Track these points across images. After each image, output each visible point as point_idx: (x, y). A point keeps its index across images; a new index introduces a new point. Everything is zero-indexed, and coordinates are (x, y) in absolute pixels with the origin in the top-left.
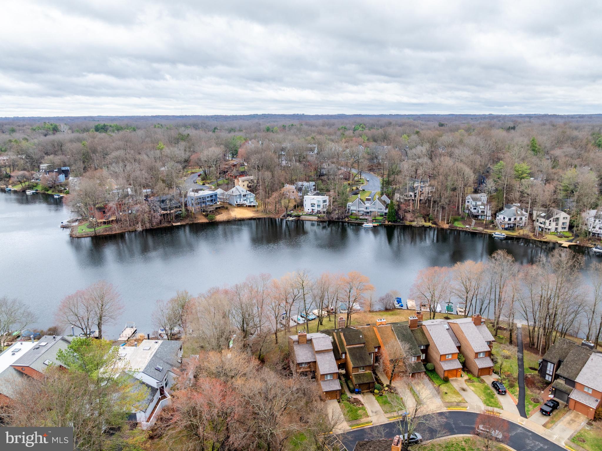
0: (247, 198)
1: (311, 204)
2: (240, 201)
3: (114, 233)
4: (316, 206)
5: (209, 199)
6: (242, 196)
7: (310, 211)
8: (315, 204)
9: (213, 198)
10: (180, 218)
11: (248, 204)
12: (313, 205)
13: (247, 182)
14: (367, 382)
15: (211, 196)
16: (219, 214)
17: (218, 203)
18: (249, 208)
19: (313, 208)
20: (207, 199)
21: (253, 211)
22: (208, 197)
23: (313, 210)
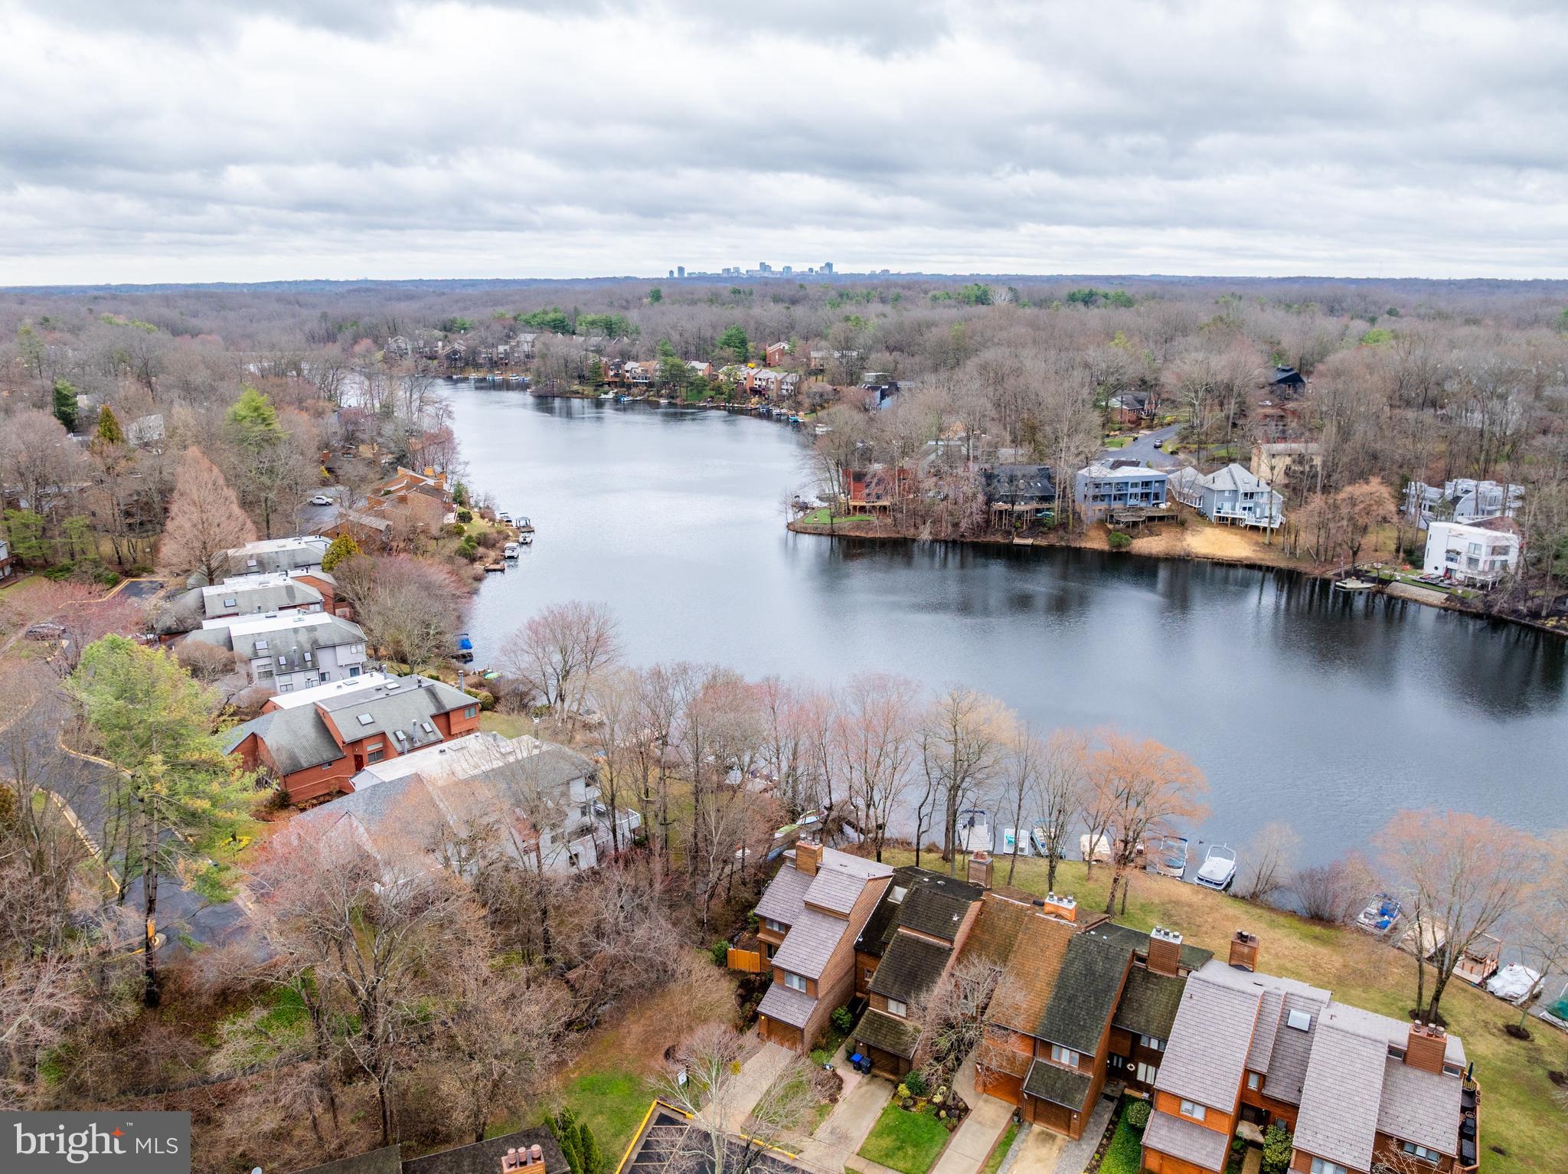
0: (1257, 504)
1: (1448, 551)
2: (1233, 508)
3: (871, 535)
4: (1463, 558)
5: (1139, 490)
6: (1241, 497)
7: (1441, 572)
8: (1458, 553)
9: (1149, 491)
10: (1042, 529)
11: (1250, 519)
12: (1452, 555)
13: (1288, 460)
14: (890, 1049)
15: (1146, 484)
16: (1151, 534)
17: (1163, 506)
18: (1249, 534)
19: (1451, 565)
20: (1131, 490)
21: (1257, 543)
22: (1134, 485)
23: (1448, 570)
